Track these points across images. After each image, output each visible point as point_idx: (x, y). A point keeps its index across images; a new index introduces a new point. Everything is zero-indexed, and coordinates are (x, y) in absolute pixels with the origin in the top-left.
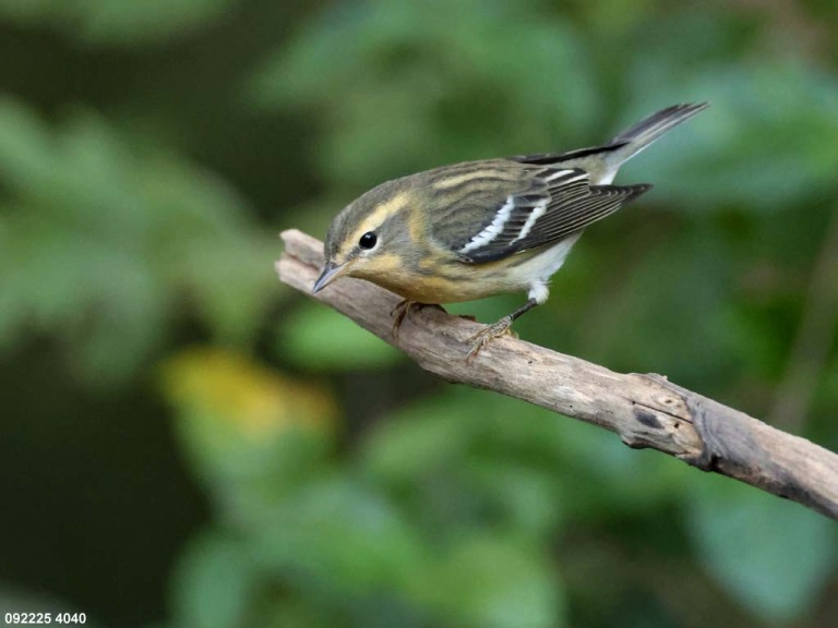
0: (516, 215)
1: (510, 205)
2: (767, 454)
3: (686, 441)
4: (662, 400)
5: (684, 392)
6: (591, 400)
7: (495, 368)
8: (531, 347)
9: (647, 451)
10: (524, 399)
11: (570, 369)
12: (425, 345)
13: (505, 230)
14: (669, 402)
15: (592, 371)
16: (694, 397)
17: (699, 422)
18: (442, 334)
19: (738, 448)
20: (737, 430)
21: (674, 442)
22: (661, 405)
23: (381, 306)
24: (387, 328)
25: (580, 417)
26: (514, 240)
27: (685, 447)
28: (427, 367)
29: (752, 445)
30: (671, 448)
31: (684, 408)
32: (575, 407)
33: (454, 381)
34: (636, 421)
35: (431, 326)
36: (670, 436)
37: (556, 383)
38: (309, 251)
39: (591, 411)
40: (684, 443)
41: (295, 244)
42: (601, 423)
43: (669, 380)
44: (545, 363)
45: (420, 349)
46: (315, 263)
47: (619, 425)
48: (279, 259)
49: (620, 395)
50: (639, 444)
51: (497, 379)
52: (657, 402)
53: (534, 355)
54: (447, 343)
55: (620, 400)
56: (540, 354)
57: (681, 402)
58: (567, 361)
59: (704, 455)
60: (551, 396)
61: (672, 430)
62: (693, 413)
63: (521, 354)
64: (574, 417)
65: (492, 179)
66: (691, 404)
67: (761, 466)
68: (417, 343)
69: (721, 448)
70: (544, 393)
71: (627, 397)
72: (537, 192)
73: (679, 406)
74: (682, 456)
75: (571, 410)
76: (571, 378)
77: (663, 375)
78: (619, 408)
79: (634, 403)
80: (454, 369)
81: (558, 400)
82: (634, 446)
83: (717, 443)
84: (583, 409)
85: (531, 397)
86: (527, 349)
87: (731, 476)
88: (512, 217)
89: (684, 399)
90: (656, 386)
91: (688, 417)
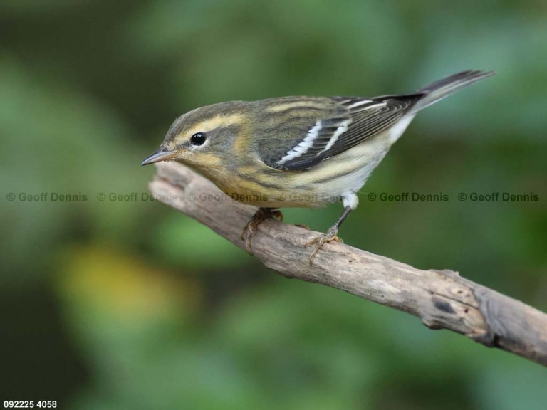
0: (323, 133)
1: (318, 126)
2: (538, 334)
3: (474, 323)
4: (455, 291)
5: (471, 284)
6: (399, 291)
7: (323, 266)
8: (351, 249)
9: (443, 331)
10: (345, 290)
11: (382, 267)
12: (267, 247)
13: (314, 145)
14: (460, 292)
15: (399, 268)
16: (480, 289)
17: (484, 309)
18: (281, 238)
19: (515, 329)
20: (514, 315)
21: (464, 324)
22: (455, 295)
23: (232, 217)
24: (237, 234)
25: (390, 305)
26: (321, 152)
27: (473, 328)
28: (269, 265)
29: (526, 326)
30: (462, 329)
31: (472, 297)
32: (386, 297)
33: (290, 276)
34: (433, 307)
35: (272, 233)
36: (461, 320)
37: (371, 278)
38: (176, 174)
39: (399, 300)
40: (472, 325)
41: (165, 170)
42: (406, 309)
43: (460, 274)
44: (362, 262)
45: (264, 251)
46: (181, 183)
47: (420, 310)
48: (152, 180)
49: (422, 287)
50: (437, 326)
51: (324, 275)
52: (451, 293)
53: (354, 256)
54: (285, 246)
55: (421, 290)
56: (358, 254)
57: (470, 293)
58: (379, 260)
59: (488, 335)
60: (367, 288)
61: (461, 314)
62: (479, 301)
63: (343, 255)
64: (385, 304)
65: (309, 108)
66: (478, 294)
67: (534, 343)
68: (261, 247)
69: (502, 329)
70: (361, 286)
71: (427, 288)
72: (341, 116)
73: (468, 296)
74: (471, 335)
75: (383, 299)
76: (383, 273)
77: (455, 270)
78: (421, 297)
79: (432, 293)
80: (290, 267)
81: (372, 291)
82: (432, 328)
83: (499, 326)
84: (392, 298)
85: (351, 289)
86: (348, 251)
87: (509, 351)
88: (320, 135)
89: (472, 290)
90: (450, 280)
91: (475, 304)
